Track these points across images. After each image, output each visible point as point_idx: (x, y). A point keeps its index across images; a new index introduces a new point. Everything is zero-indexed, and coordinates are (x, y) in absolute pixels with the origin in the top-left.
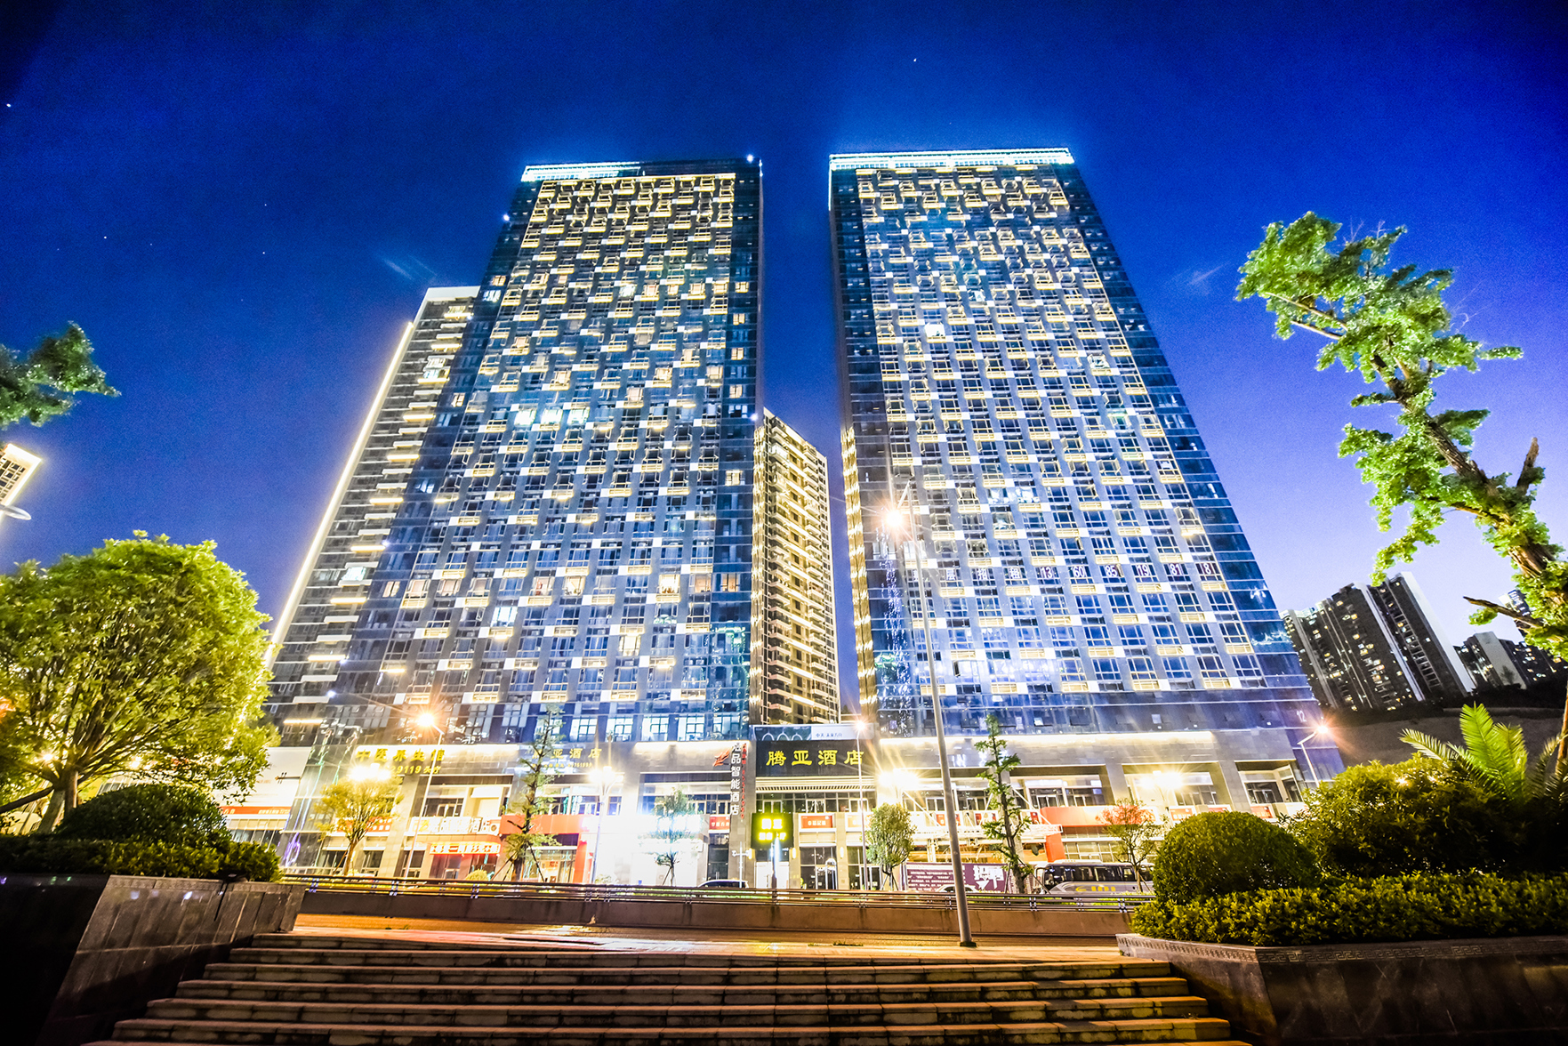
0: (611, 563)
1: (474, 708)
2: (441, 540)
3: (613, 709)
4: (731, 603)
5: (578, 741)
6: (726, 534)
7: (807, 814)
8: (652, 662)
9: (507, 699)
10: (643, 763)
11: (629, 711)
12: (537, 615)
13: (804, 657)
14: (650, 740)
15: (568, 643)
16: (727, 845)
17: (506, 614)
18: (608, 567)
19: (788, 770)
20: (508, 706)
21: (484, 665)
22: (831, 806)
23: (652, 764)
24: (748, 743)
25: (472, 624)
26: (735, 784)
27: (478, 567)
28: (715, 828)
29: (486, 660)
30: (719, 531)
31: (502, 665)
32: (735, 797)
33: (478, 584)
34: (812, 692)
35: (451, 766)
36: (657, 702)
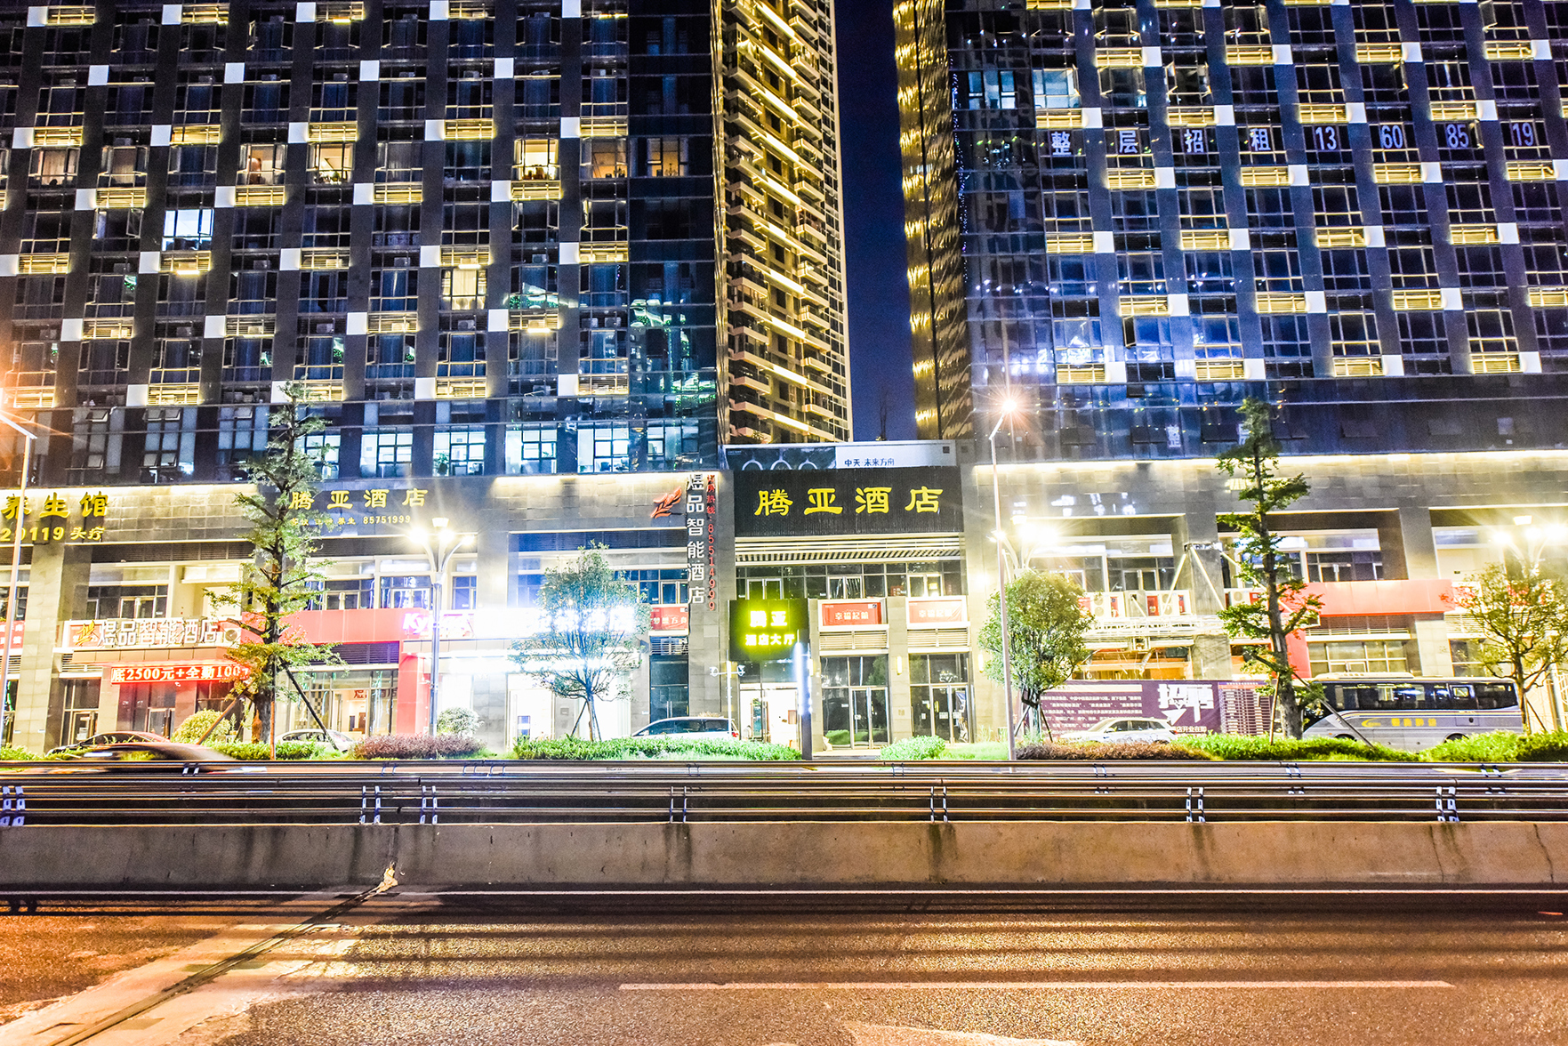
0: (407, 115)
1: (154, 416)
2: (17, 60)
3: (443, 414)
4: (671, 199)
5: (378, 474)
6: (655, 51)
7: (829, 601)
8: (514, 322)
9: (219, 395)
10: (511, 513)
11: (475, 418)
12: (259, 225)
13: (792, 349)
14: (522, 471)
15: (334, 286)
16: (685, 656)
17: (186, 223)
18: (400, 123)
19: (796, 523)
20: (226, 411)
21: (160, 330)
22: (873, 587)
23: (530, 515)
24: (717, 475)
25: (121, 246)
26: (695, 549)
27: (111, 120)
28: (659, 627)
29: (163, 320)
30: (638, 45)
31: (199, 329)
32: (698, 573)
33: (118, 160)
34: (805, 408)
35: (127, 525)
36: (530, 400)
